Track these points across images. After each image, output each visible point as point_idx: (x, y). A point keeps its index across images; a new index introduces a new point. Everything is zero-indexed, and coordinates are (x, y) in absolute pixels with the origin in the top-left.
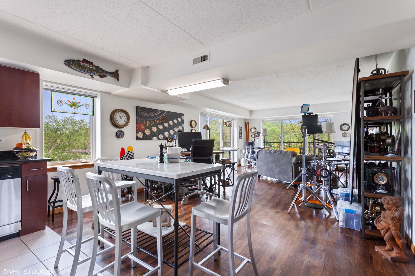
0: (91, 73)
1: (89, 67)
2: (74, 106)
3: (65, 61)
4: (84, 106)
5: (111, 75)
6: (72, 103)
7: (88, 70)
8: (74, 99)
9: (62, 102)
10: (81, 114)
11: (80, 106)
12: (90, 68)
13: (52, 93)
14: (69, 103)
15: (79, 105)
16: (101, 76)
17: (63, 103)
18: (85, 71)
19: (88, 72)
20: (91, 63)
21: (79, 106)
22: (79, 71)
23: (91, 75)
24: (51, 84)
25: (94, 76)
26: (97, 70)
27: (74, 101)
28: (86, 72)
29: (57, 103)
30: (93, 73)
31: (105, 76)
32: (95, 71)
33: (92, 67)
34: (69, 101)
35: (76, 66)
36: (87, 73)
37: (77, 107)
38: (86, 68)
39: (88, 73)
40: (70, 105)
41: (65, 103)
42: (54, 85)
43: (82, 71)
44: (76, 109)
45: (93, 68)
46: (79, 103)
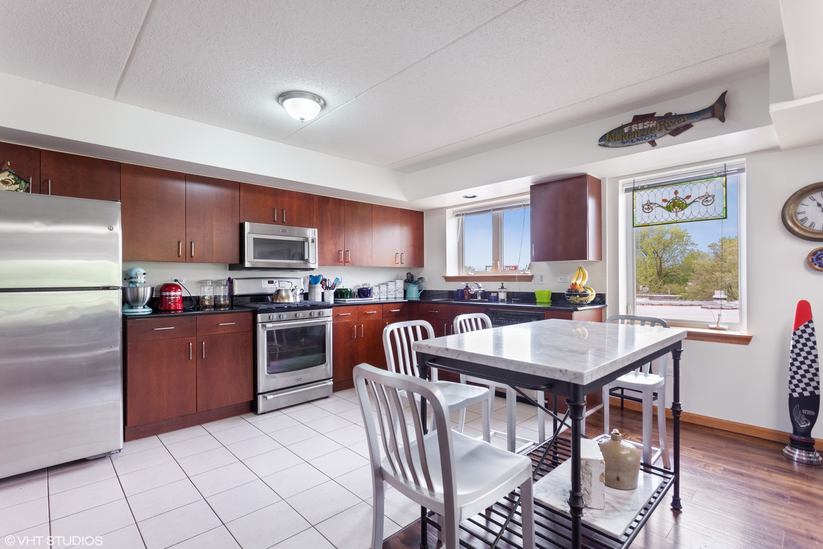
0: (647, 138)
1: (641, 128)
2: (676, 207)
3: (601, 139)
4: (701, 201)
5: (701, 117)
6: (671, 202)
7: (639, 135)
8: (676, 193)
9: (652, 206)
10: (691, 221)
11: (690, 204)
12: (644, 130)
13: (635, 193)
14: (665, 205)
15: (688, 201)
16: (675, 133)
17: (654, 207)
18: (632, 141)
19: (640, 138)
20: (650, 117)
21: (687, 205)
22: (622, 145)
23: (650, 142)
24: (631, 180)
25: (657, 141)
26: (660, 126)
27: (677, 197)
28: (635, 142)
29: (643, 210)
30: (651, 135)
31: (689, 126)
32: (657, 129)
33: (650, 124)
34: (665, 201)
35: (615, 140)
36: (639, 142)
37: (684, 207)
38: (637, 132)
39: (640, 140)
40: (668, 209)
41: (657, 205)
42: (636, 178)
43: (628, 144)
44: (680, 214)
45: (651, 126)
46: (688, 197)
